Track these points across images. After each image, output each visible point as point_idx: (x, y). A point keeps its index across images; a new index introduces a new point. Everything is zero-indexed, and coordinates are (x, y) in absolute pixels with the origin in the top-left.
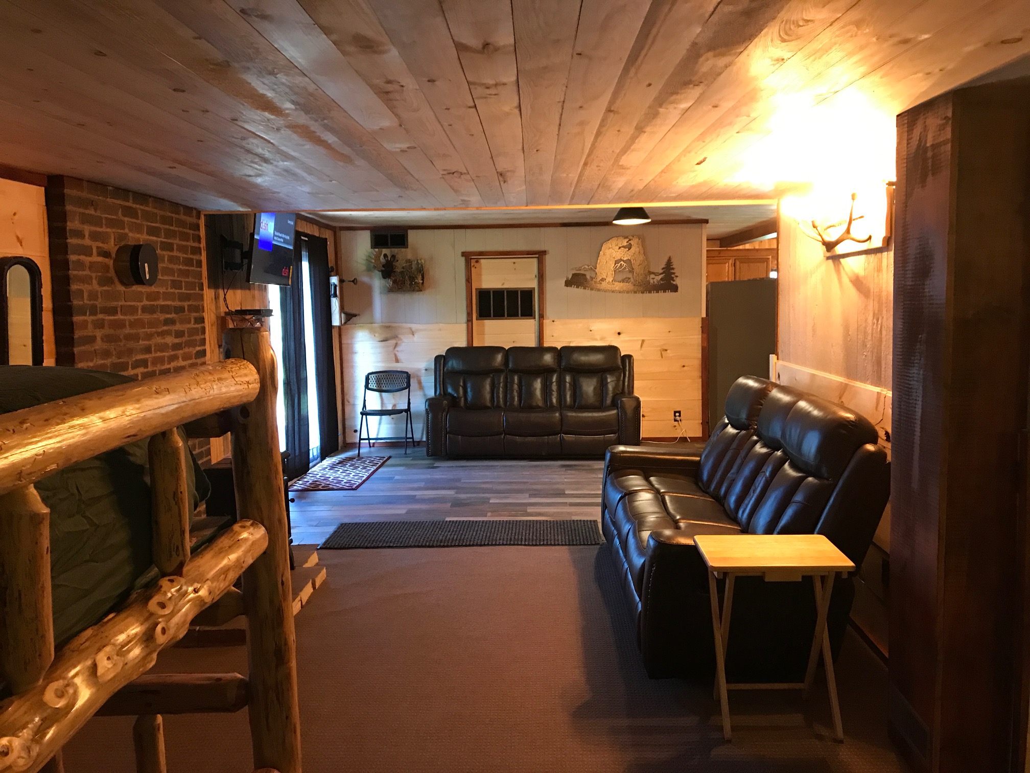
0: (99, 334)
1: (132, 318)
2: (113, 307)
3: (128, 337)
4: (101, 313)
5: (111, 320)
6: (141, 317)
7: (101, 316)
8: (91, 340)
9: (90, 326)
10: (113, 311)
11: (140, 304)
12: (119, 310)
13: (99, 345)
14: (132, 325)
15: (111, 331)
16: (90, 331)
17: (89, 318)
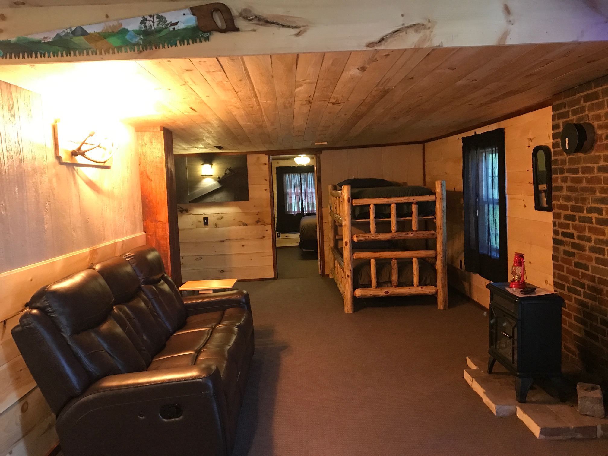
0: (565, 185)
1: (589, 176)
2: (575, 169)
3: (584, 190)
4: (567, 172)
5: (573, 178)
6: (597, 175)
7: (566, 174)
8: (560, 189)
9: (559, 180)
10: (576, 171)
11: (596, 165)
12: (580, 170)
13: (565, 192)
14: (588, 181)
15: (572, 185)
16: (559, 183)
17: (559, 176)
